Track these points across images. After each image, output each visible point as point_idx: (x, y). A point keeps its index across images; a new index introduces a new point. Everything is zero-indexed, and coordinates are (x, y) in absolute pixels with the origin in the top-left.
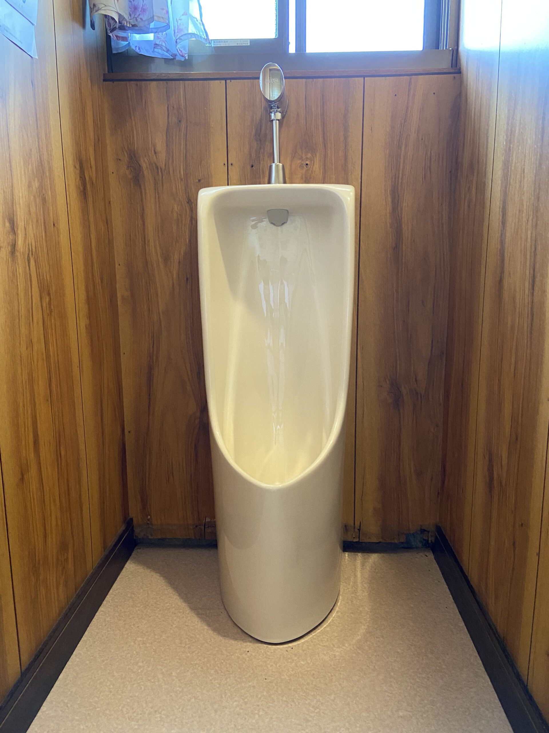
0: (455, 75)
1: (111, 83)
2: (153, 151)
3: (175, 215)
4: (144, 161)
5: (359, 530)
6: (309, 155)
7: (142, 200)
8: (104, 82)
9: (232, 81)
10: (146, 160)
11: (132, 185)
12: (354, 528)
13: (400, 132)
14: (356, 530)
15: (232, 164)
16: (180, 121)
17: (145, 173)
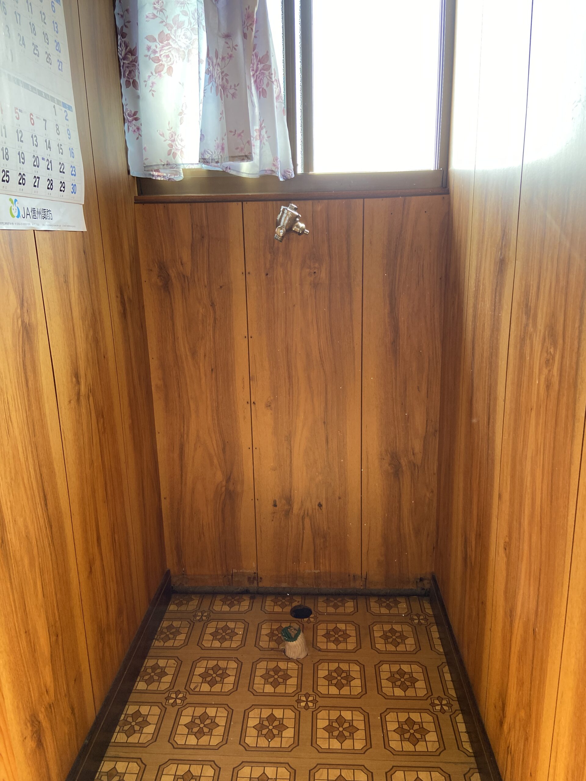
0: (444, 196)
1: (142, 205)
2: (180, 263)
3: (200, 316)
4: (172, 271)
5: (366, 579)
6: (317, 265)
7: (171, 304)
8: (136, 205)
9: (248, 202)
10: (174, 270)
11: (162, 291)
12: (361, 577)
13: (396, 245)
14: (363, 579)
15: (249, 273)
16: (203, 237)
17: (174, 281)
